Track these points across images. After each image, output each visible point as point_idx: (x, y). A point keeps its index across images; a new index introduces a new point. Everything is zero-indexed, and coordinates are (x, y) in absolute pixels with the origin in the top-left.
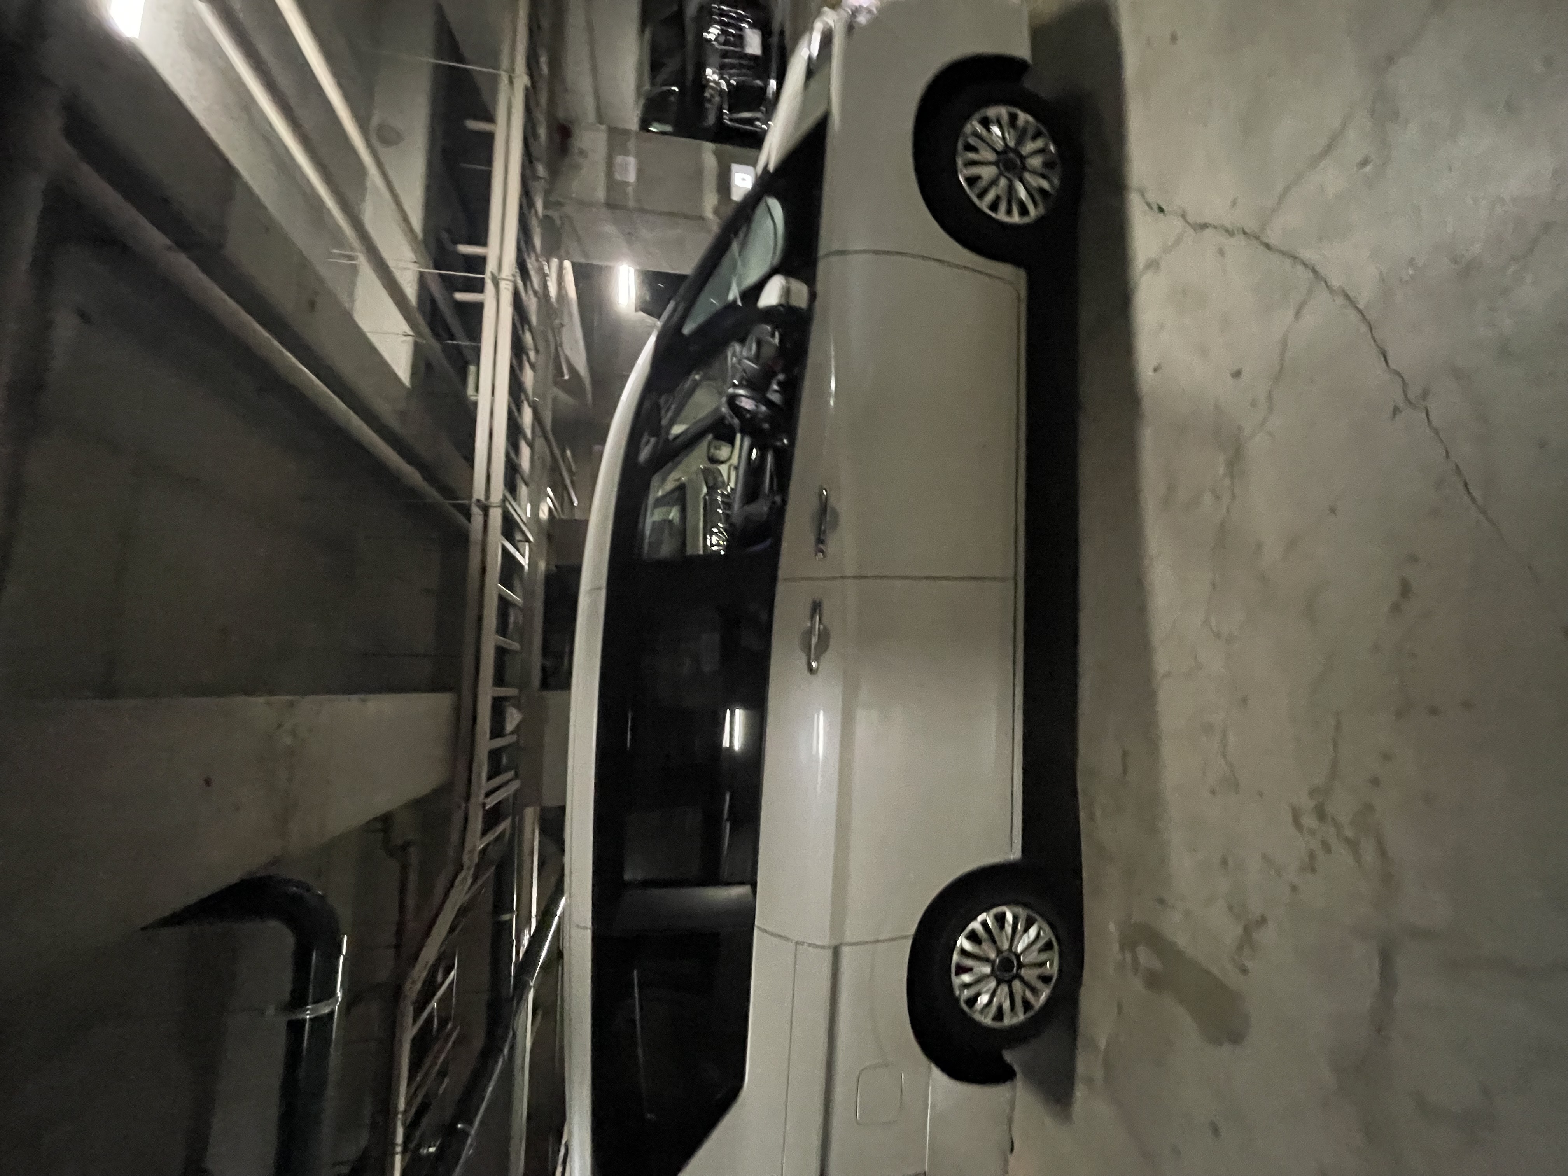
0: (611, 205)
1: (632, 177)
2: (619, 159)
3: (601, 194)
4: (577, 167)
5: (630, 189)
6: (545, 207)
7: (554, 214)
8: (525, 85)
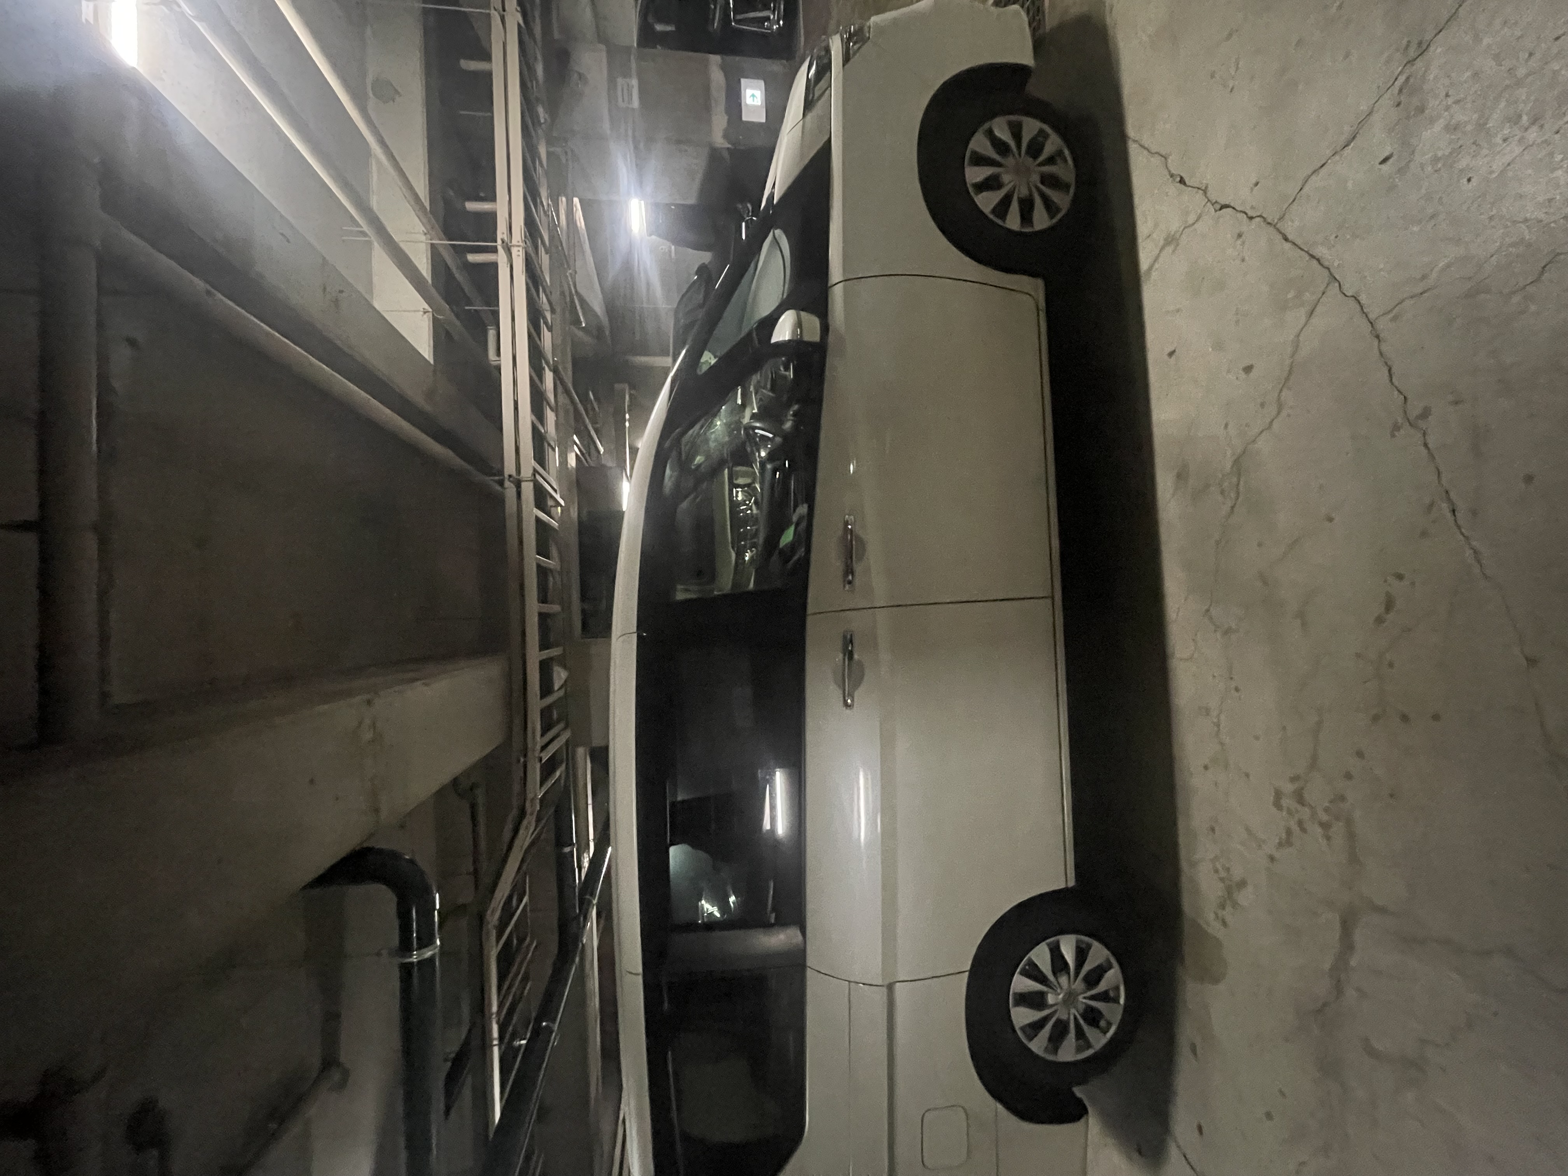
1: (635, 103)
2: (621, 82)
4: (578, 95)
8: (519, 25)
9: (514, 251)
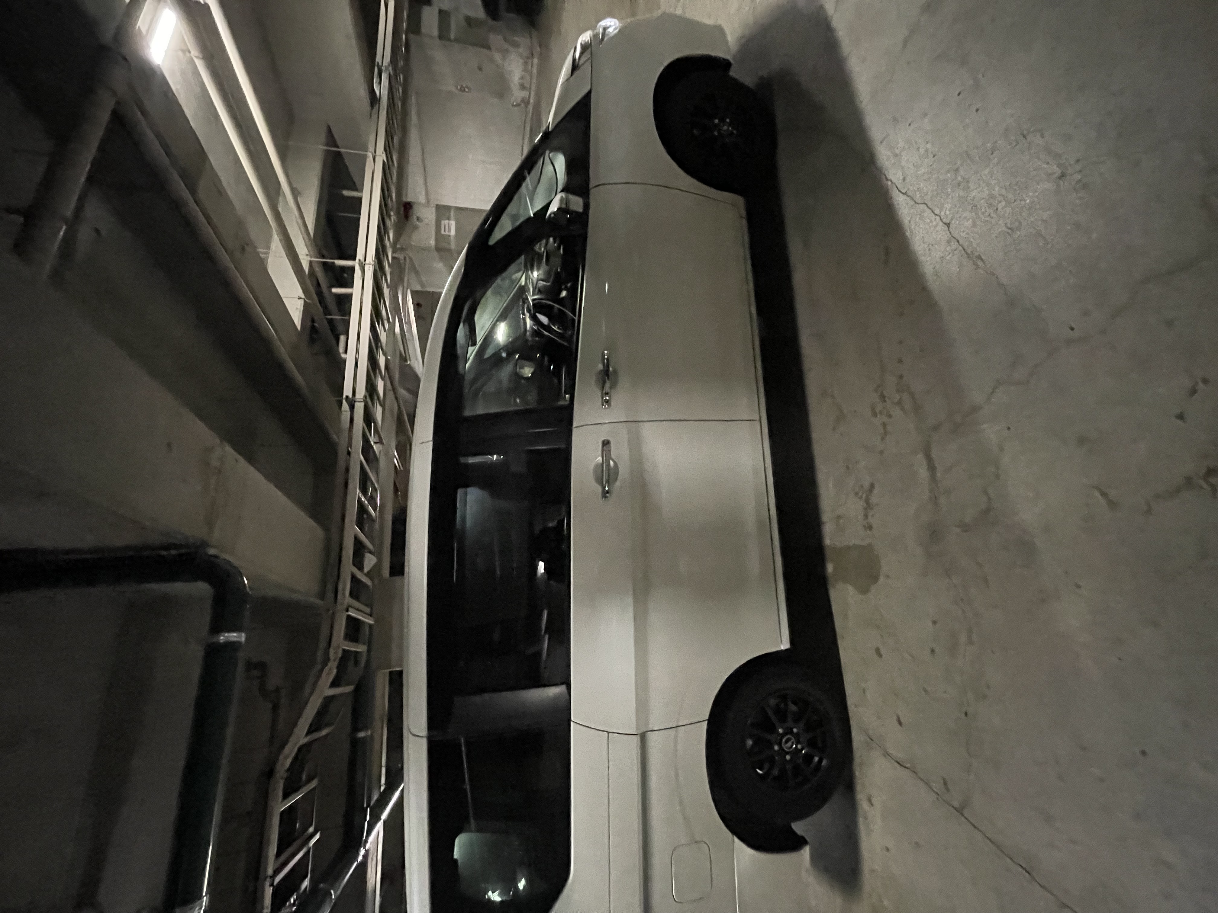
0: (438, 249)
1: (453, 232)
2: (444, 222)
3: (432, 242)
4: (416, 228)
5: (452, 238)
6: (393, 252)
7: (401, 256)
8: (384, 161)
9: (367, 268)
